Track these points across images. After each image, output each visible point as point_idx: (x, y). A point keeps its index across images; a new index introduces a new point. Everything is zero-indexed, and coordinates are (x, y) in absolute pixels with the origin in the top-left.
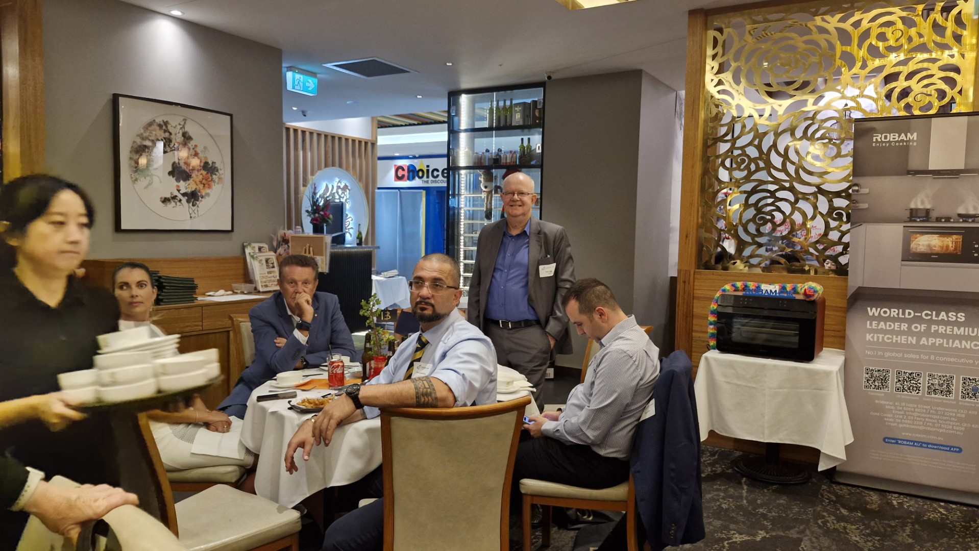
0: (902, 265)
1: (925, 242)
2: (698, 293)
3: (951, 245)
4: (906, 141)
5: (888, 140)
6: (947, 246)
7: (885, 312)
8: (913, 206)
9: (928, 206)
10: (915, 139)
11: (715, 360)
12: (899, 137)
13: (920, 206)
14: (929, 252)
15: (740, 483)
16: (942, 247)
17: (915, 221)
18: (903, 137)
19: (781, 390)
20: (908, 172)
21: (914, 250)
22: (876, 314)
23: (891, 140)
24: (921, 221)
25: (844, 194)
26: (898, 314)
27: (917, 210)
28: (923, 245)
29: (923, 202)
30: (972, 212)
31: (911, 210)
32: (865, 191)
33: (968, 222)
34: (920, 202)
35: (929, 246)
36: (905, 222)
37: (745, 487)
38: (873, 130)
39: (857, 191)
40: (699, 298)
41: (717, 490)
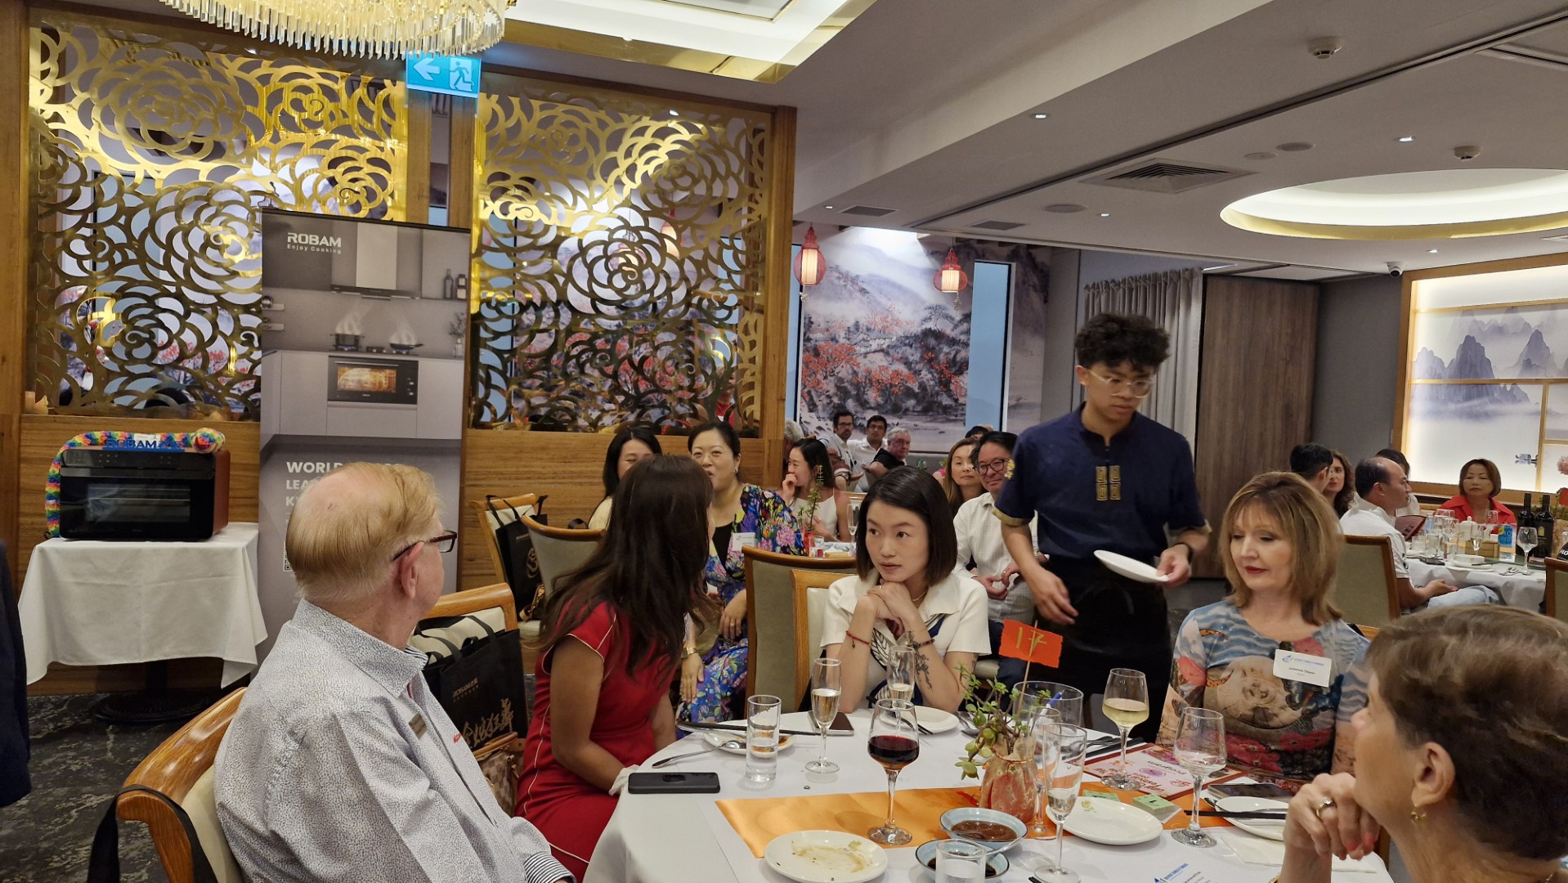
0: (329, 406)
1: (356, 377)
2: (26, 452)
3: (384, 381)
4: (329, 247)
5: (306, 242)
6: (380, 383)
7: (309, 467)
8: (339, 331)
9: (357, 333)
10: (339, 246)
11: (57, 551)
12: (320, 241)
13: (348, 332)
14: (360, 389)
15: (105, 734)
16: (374, 384)
17: (342, 350)
18: (324, 241)
19: (164, 584)
20: (333, 288)
21: (342, 387)
22: (298, 470)
23: (311, 243)
24: (349, 351)
25: (254, 310)
26: (325, 469)
27: (344, 336)
28: (352, 381)
29: (350, 327)
30: (405, 343)
31: (338, 336)
32: (279, 306)
33: (401, 354)
34: (348, 326)
35: (359, 382)
36: (331, 351)
37: (112, 737)
38: (287, 228)
39: (269, 306)
40: (28, 461)
41: (64, 750)
